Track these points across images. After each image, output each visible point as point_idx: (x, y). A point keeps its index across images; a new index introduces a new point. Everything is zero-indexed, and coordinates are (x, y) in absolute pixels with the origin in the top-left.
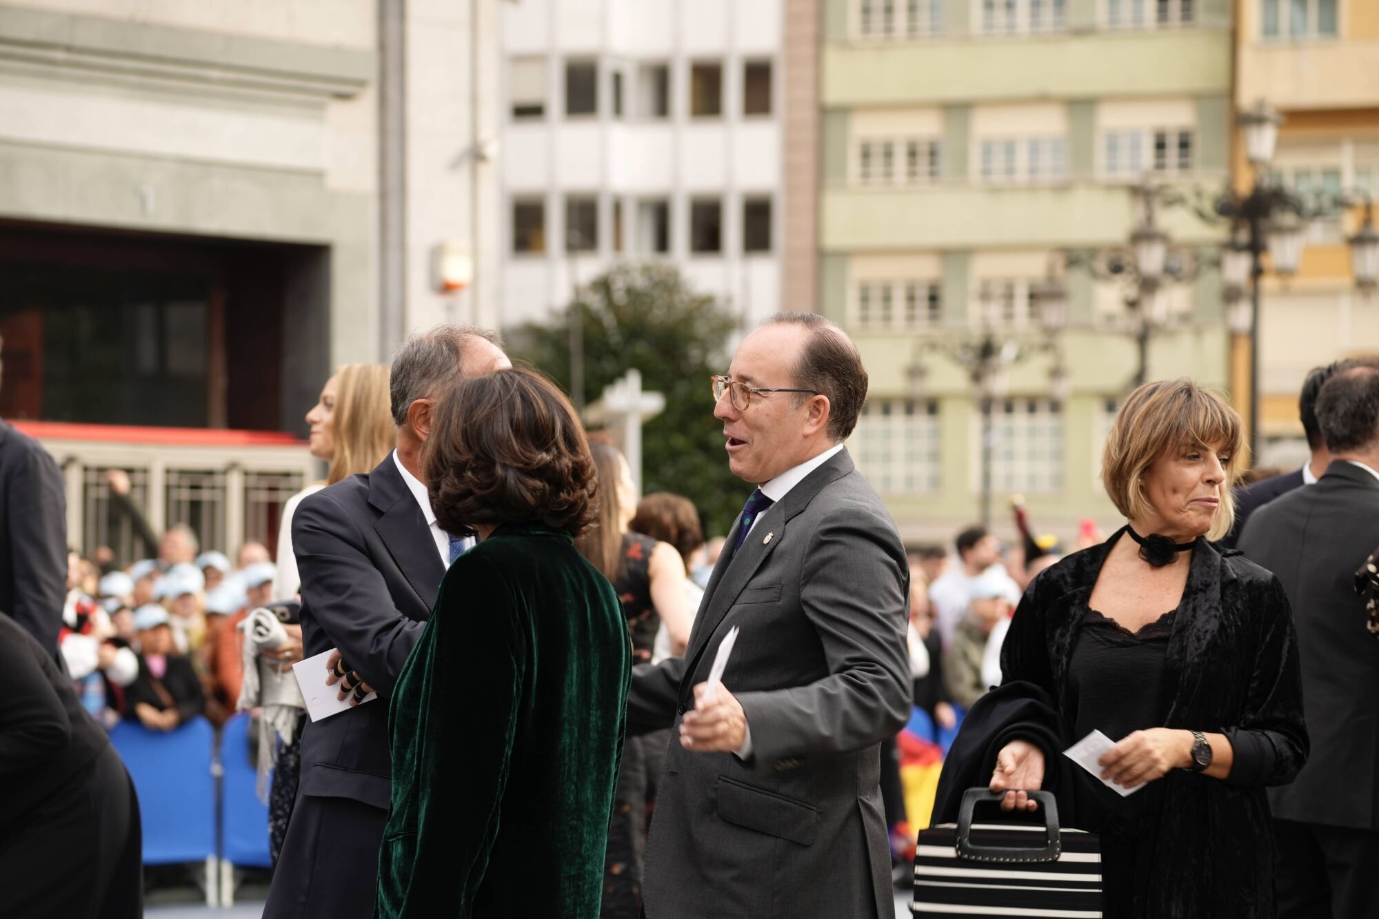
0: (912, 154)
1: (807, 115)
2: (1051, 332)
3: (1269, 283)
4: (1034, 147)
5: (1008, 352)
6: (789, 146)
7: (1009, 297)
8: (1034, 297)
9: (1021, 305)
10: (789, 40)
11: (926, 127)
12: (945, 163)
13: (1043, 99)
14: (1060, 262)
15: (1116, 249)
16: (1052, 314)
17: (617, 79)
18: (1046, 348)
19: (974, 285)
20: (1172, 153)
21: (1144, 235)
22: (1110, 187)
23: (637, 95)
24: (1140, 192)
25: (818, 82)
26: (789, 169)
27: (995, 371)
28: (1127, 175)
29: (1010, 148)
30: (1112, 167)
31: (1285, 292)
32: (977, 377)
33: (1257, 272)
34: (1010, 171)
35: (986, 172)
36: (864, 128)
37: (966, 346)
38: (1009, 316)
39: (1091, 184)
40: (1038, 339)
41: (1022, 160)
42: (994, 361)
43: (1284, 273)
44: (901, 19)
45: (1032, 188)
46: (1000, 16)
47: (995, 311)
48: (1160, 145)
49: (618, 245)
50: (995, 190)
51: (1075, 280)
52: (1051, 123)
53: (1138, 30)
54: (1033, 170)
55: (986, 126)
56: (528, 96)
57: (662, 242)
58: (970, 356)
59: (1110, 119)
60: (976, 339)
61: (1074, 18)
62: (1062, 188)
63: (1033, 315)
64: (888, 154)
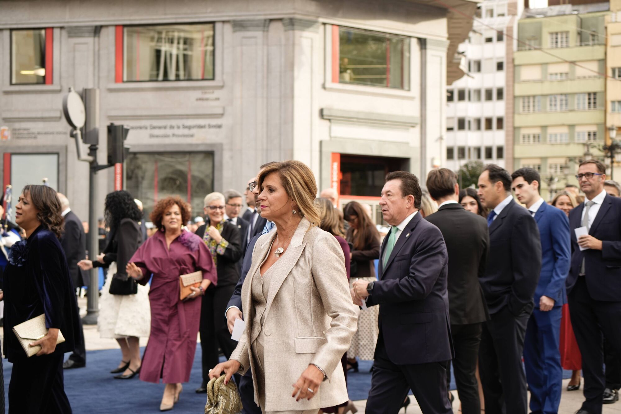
0: (534, 137)
1: (511, 129)
2: (566, 175)
3: (615, 165)
4: (561, 135)
5: (556, 180)
6: (507, 135)
7: (556, 168)
8: (561, 168)
9: (559, 169)
10: (507, 113)
11: (537, 131)
12: (541, 139)
13: (563, 125)
14: (568, 160)
15: (580, 157)
16: (566, 171)
17: (469, 122)
18: (565, 179)
19: (548, 165)
20: (592, 137)
21: (586, 154)
22: (578, 144)
23: (474, 125)
24: (584, 144)
25: (513, 122)
26: (507, 141)
27: (553, 184)
28: (582, 141)
29: (556, 135)
30: (579, 140)
31: (619, 166)
32: (549, 185)
33: (612, 162)
34: (556, 140)
35: (550, 141)
36: (524, 132)
37: (547, 178)
38: (556, 172)
39: (574, 143)
40: (563, 177)
41: (558, 138)
42: (553, 181)
43: (618, 162)
44: (531, 108)
45: (561, 144)
46: (553, 107)
47: (553, 171)
48: (589, 135)
49: (469, 157)
50: (552, 145)
51: (570, 164)
52: (565, 130)
53: (584, 110)
54: (561, 140)
55: (550, 131)
56: (450, 126)
57: (479, 156)
58: (547, 181)
59: (578, 129)
60: (549, 177)
61: (569, 107)
62: (568, 144)
63: (561, 172)
64: (529, 137)
